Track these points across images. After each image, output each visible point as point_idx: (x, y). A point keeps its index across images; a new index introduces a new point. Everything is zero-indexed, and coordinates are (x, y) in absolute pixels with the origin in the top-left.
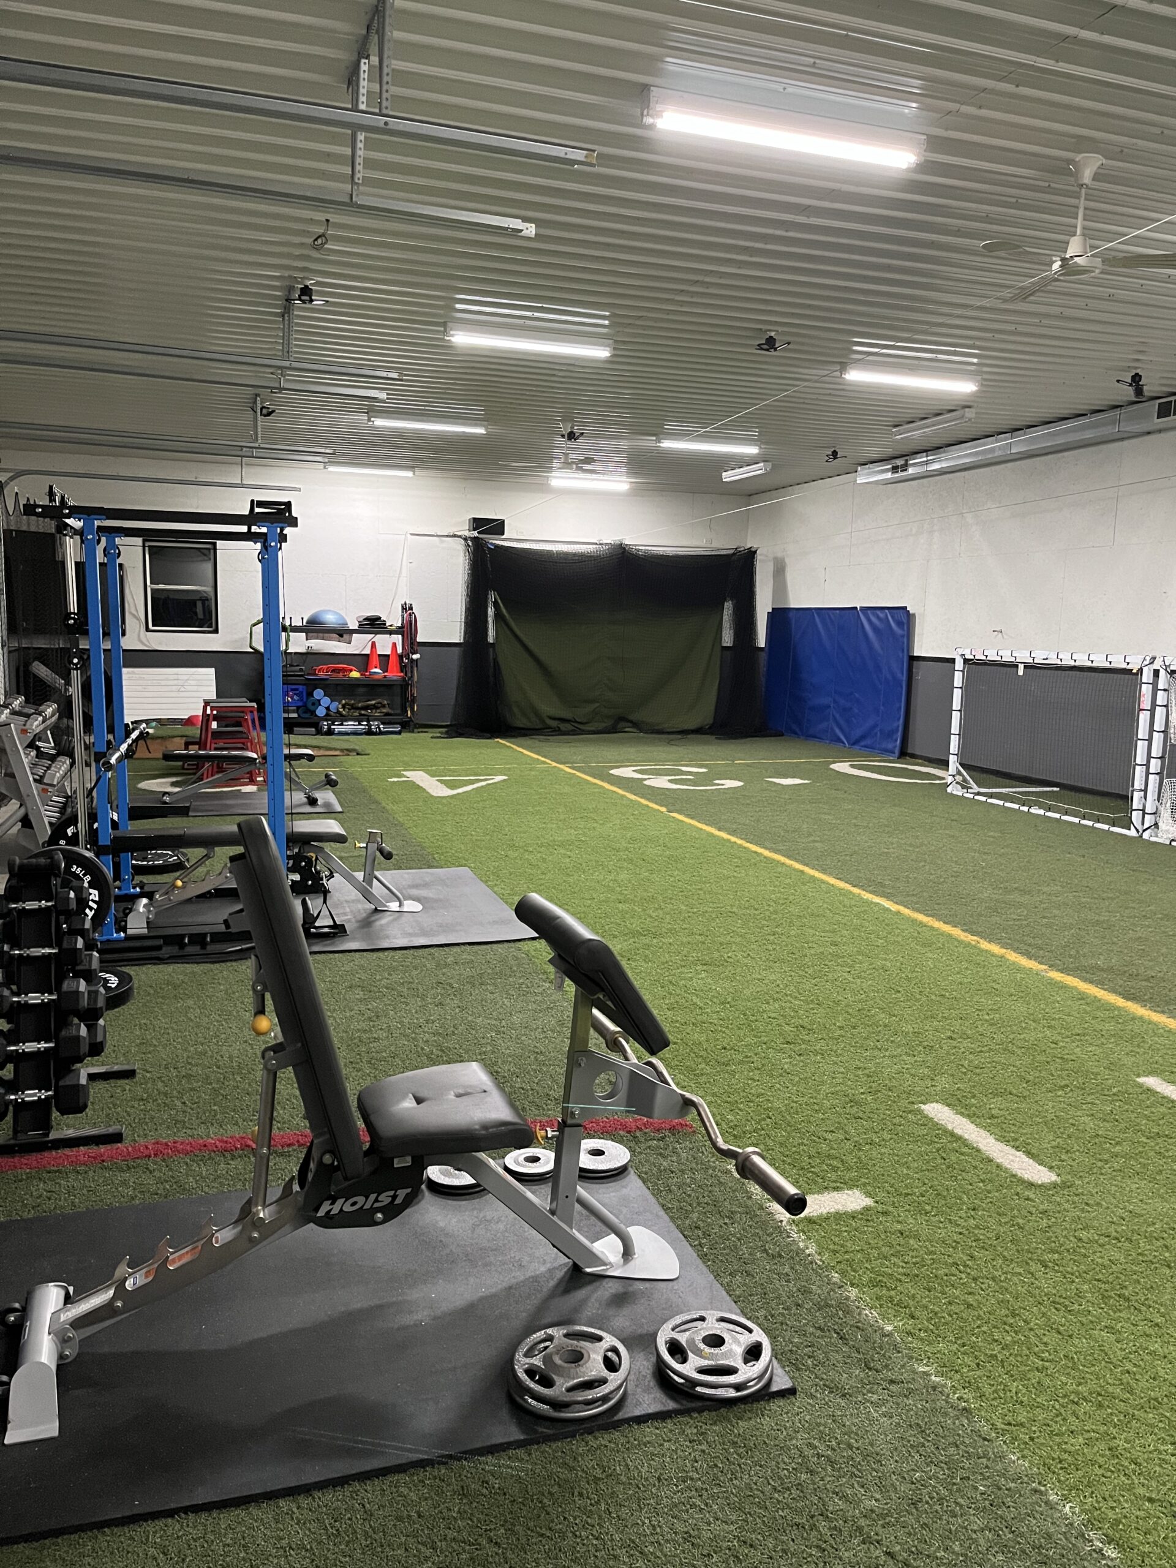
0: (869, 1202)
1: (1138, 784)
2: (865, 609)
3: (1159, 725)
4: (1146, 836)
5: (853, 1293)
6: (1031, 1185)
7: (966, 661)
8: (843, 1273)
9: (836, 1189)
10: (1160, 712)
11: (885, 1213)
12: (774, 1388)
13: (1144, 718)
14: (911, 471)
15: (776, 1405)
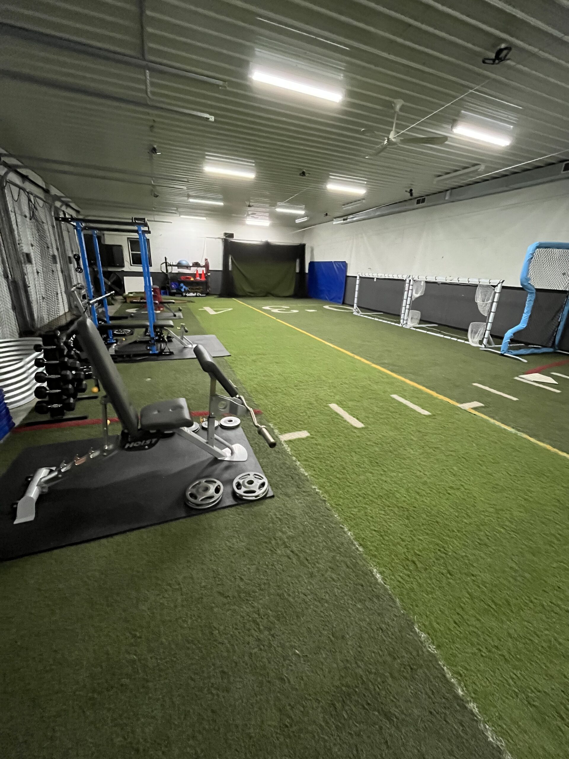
0: (308, 435)
1: (403, 312)
2: (335, 262)
3: (410, 295)
4: (404, 326)
5: (298, 463)
6: (356, 428)
7: (360, 277)
8: (296, 457)
9: (300, 431)
10: (410, 291)
11: (313, 438)
12: (268, 496)
13: (406, 293)
14: (348, 220)
15: (267, 501)
